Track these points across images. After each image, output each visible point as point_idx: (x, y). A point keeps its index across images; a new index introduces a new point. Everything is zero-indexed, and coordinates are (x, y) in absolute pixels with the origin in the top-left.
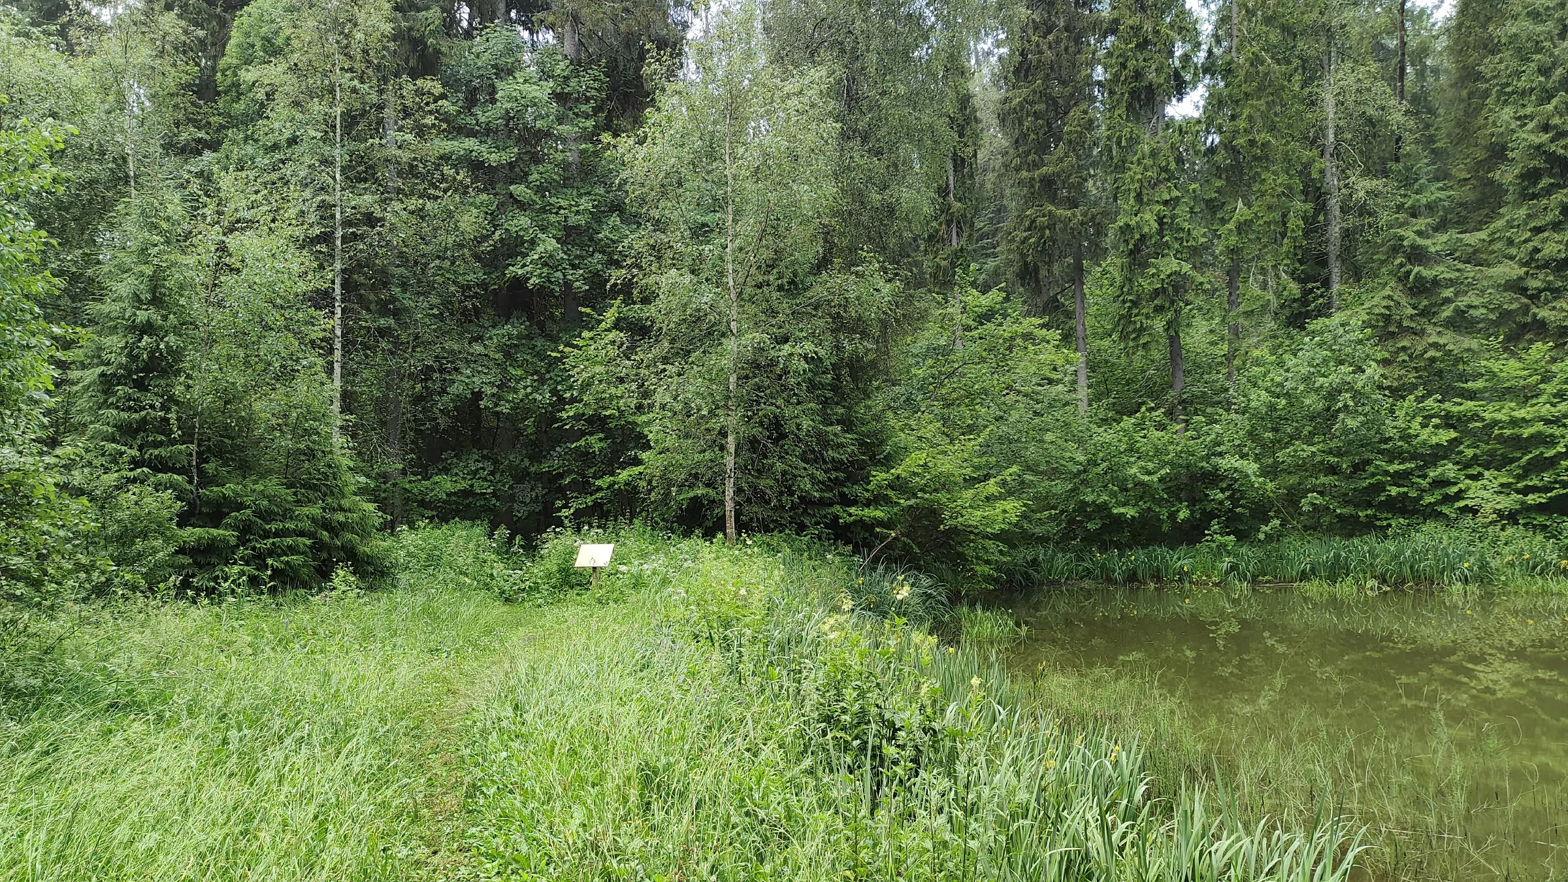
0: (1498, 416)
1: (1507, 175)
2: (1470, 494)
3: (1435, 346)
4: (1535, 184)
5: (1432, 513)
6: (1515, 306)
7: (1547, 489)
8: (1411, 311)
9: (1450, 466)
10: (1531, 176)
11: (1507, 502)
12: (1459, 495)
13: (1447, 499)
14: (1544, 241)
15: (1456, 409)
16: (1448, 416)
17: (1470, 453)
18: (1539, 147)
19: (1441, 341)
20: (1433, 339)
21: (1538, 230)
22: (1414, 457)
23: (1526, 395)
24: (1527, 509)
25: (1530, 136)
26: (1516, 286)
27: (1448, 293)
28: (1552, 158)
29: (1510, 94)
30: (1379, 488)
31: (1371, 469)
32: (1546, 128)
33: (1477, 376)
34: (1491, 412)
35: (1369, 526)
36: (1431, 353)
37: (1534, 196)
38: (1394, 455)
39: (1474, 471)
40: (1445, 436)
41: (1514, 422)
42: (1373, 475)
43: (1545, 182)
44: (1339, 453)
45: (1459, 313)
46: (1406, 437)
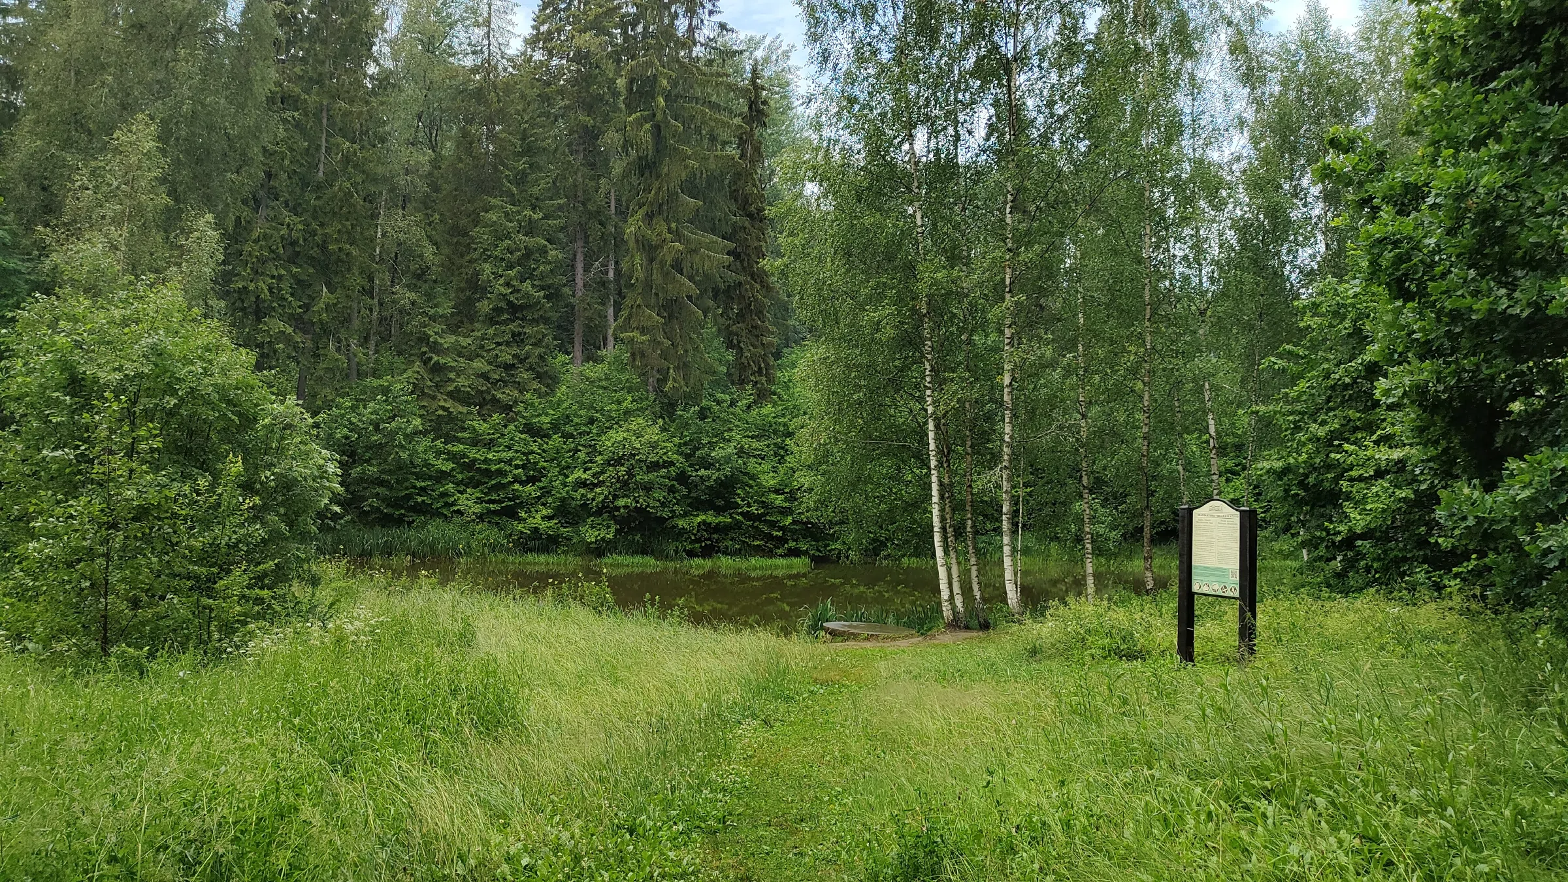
0: (478, 456)
1: (484, 306)
2: (460, 502)
3: (443, 408)
4: (499, 316)
5: (438, 514)
6: (484, 388)
7: (499, 502)
8: (429, 383)
9: (451, 485)
10: (497, 310)
11: (478, 509)
12: (453, 504)
13: (447, 505)
14: (501, 351)
15: (455, 449)
16: (449, 453)
17: (460, 477)
18: (504, 295)
19: (447, 405)
20: (442, 403)
21: (498, 344)
22: (430, 478)
23: (490, 444)
24: (490, 512)
25: (500, 288)
26: (485, 376)
27: (452, 375)
28: (510, 303)
29: (490, 257)
30: (409, 497)
31: (407, 484)
32: (508, 284)
33: (464, 429)
34: (473, 454)
35: (399, 522)
36: (440, 412)
37: (497, 323)
38: (419, 477)
39: (462, 488)
40: (448, 466)
41: (486, 461)
42: (407, 489)
43: (506, 316)
44: (390, 472)
45: (457, 390)
46: (427, 464)
